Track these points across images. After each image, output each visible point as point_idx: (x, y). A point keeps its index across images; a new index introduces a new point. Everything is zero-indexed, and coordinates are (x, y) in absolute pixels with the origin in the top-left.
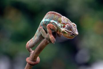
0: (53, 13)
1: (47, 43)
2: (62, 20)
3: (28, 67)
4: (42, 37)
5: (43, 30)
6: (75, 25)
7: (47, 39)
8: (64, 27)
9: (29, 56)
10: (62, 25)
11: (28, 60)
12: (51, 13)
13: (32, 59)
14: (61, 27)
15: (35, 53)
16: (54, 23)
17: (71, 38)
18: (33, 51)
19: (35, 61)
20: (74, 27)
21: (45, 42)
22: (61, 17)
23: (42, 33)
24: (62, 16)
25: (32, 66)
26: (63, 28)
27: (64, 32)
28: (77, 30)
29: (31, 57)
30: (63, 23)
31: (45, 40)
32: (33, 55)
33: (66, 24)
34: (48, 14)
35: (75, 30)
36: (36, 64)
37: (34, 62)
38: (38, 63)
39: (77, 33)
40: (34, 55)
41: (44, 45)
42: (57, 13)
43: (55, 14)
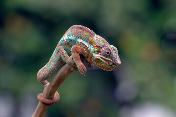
0: (81, 28)
1: (69, 71)
2: (96, 42)
3: (40, 108)
4: (63, 61)
5: (64, 51)
6: (115, 48)
7: (70, 64)
8: (99, 52)
9: (41, 92)
10: (96, 50)
11: (41, 97)
12: (77, 28)
13: (47, 95)
14: (94, 52)
15: (51, 86)
16: (83, 44)
17: (109, 69)
18: (48, 84)
19: (52, 99)
20: (114, 51)
21: (67, 68)
22: (94, 35)
23: (62, 55)
24: (96, 35)
25: (46, 106)
26: (97, 53)
27: (98, 60)
28: (118, 57)
29: (45, 93)
30: (97, 46)
31: (66, 65)
32: (48, 89)
33: (102, 48)
34: (72, 28)
35: (116, 57)
36: (53, 103)
37: (50, 100)
38: (55, 102)
39: (119, 62)
40: (50, 89)
41: (65, 73)
42: (87, 29)
43: (84, 30)
